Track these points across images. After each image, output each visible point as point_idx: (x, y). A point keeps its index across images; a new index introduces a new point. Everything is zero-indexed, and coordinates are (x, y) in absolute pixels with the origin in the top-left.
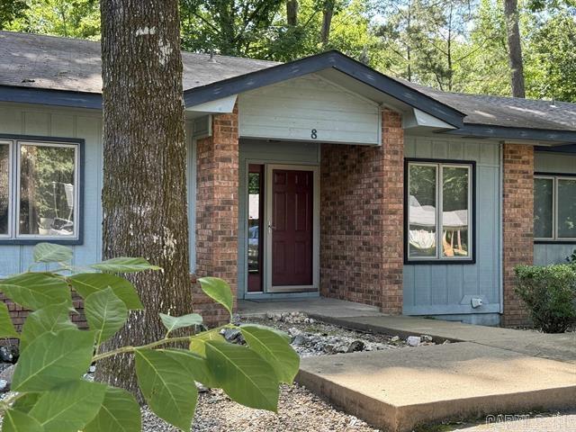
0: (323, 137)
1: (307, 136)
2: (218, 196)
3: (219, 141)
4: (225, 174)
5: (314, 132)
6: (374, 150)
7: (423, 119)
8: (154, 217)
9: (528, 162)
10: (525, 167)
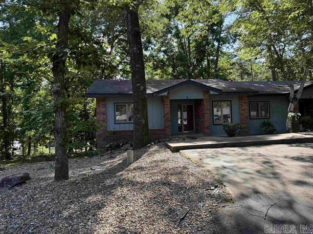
0: (189, 98)
1: (186, 98)
2: (166, 112)
3: (166, 101)
4: (167, 107)
5: (187, 97)
6: (201, 100)
7: (212, 92)
8: (140, 117)
9: (245, 100)
10: (245, 101)
